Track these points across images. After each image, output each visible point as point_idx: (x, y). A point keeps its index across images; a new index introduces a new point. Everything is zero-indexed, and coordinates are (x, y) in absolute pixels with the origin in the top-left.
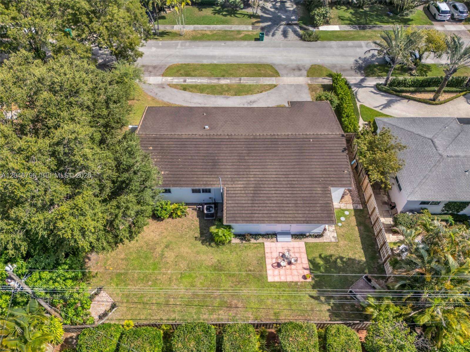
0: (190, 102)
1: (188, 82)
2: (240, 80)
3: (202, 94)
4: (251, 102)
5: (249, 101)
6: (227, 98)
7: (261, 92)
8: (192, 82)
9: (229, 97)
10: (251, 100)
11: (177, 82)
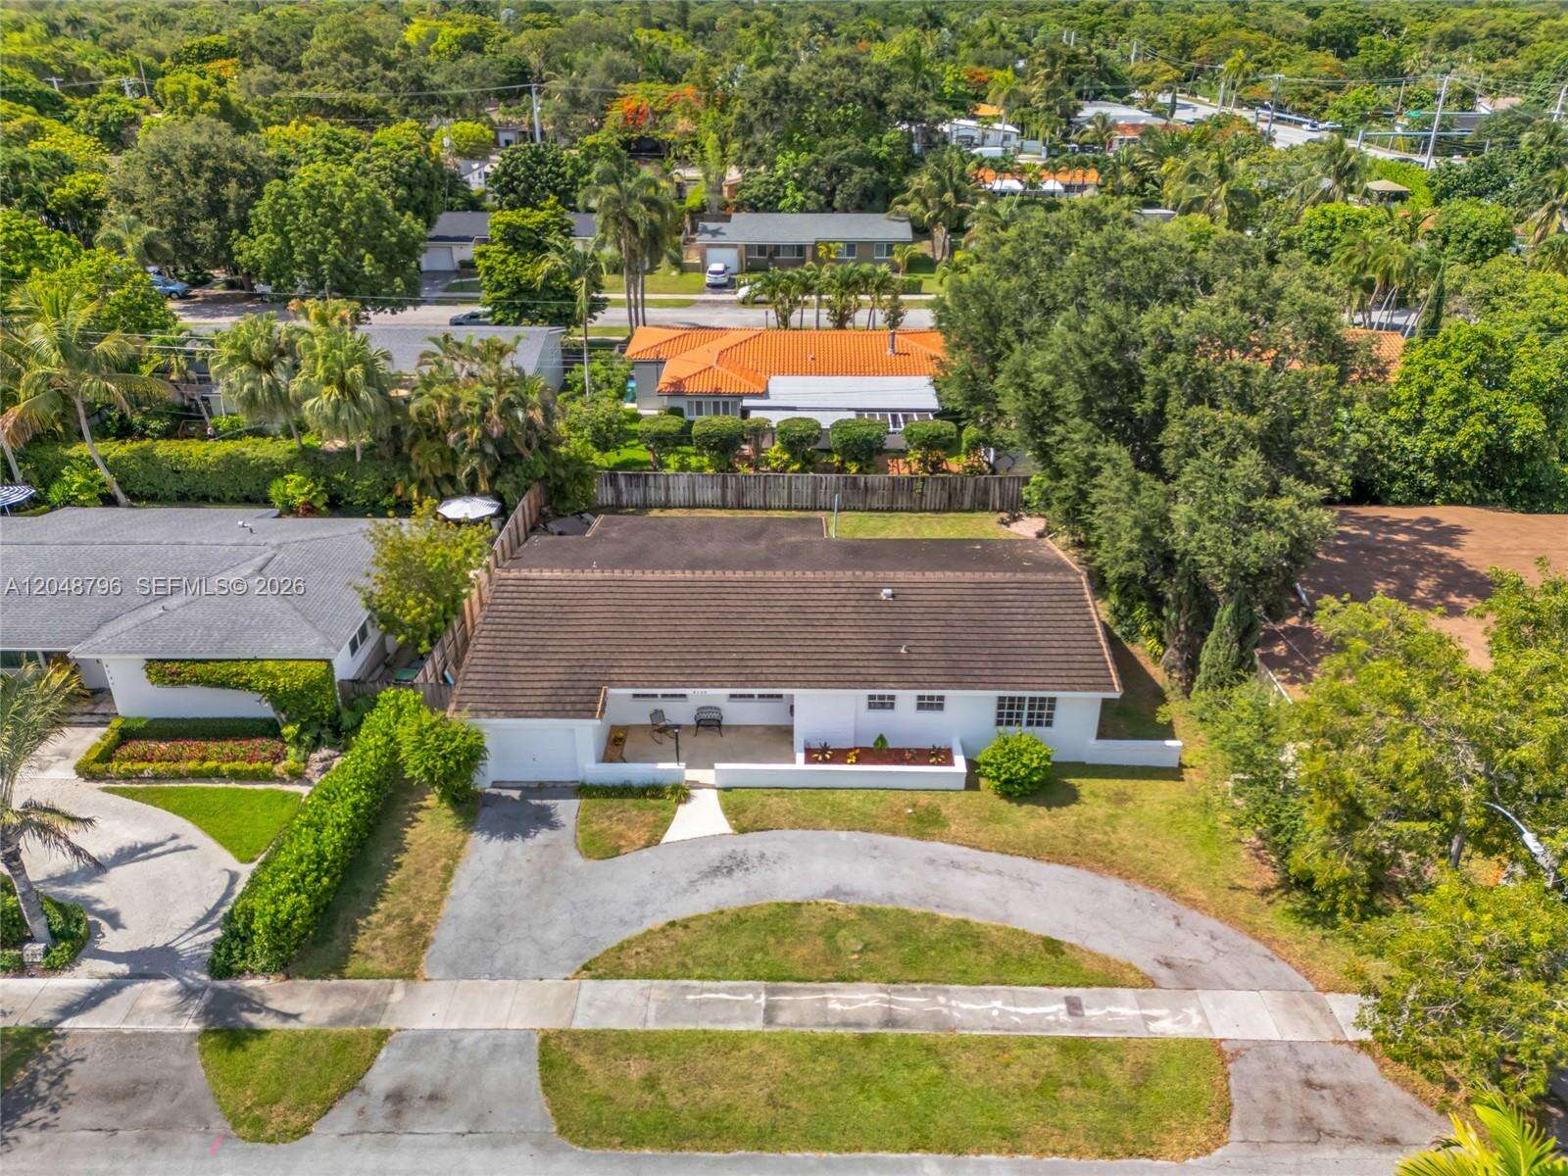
0: (1000, 873)
1: (1054, 1000)
2: (770, 1014)
3: (960, 916)
4: (730, 871)
5: (738, 874)
6: (836, 892)
7: (672, 924)
8: (1035, 1001)
9: (828, 895)
10: (727, 881)
11: (1116, 1002)
